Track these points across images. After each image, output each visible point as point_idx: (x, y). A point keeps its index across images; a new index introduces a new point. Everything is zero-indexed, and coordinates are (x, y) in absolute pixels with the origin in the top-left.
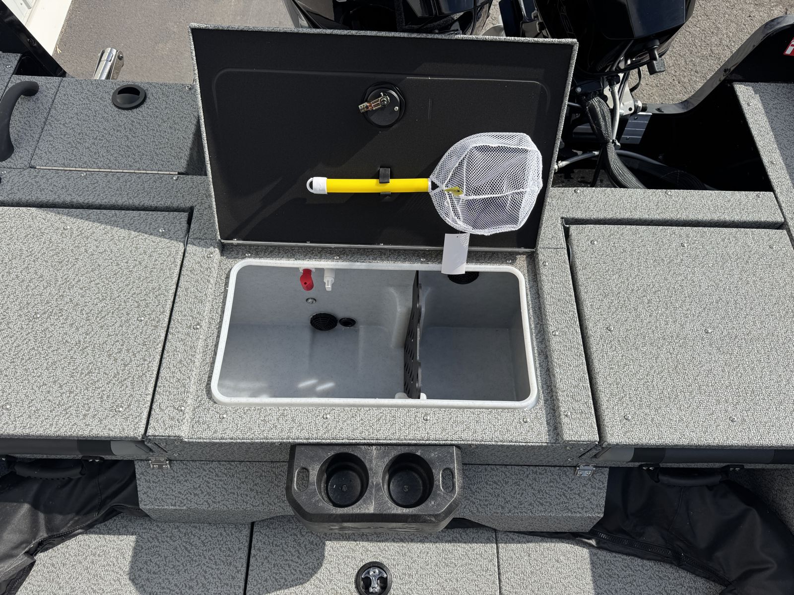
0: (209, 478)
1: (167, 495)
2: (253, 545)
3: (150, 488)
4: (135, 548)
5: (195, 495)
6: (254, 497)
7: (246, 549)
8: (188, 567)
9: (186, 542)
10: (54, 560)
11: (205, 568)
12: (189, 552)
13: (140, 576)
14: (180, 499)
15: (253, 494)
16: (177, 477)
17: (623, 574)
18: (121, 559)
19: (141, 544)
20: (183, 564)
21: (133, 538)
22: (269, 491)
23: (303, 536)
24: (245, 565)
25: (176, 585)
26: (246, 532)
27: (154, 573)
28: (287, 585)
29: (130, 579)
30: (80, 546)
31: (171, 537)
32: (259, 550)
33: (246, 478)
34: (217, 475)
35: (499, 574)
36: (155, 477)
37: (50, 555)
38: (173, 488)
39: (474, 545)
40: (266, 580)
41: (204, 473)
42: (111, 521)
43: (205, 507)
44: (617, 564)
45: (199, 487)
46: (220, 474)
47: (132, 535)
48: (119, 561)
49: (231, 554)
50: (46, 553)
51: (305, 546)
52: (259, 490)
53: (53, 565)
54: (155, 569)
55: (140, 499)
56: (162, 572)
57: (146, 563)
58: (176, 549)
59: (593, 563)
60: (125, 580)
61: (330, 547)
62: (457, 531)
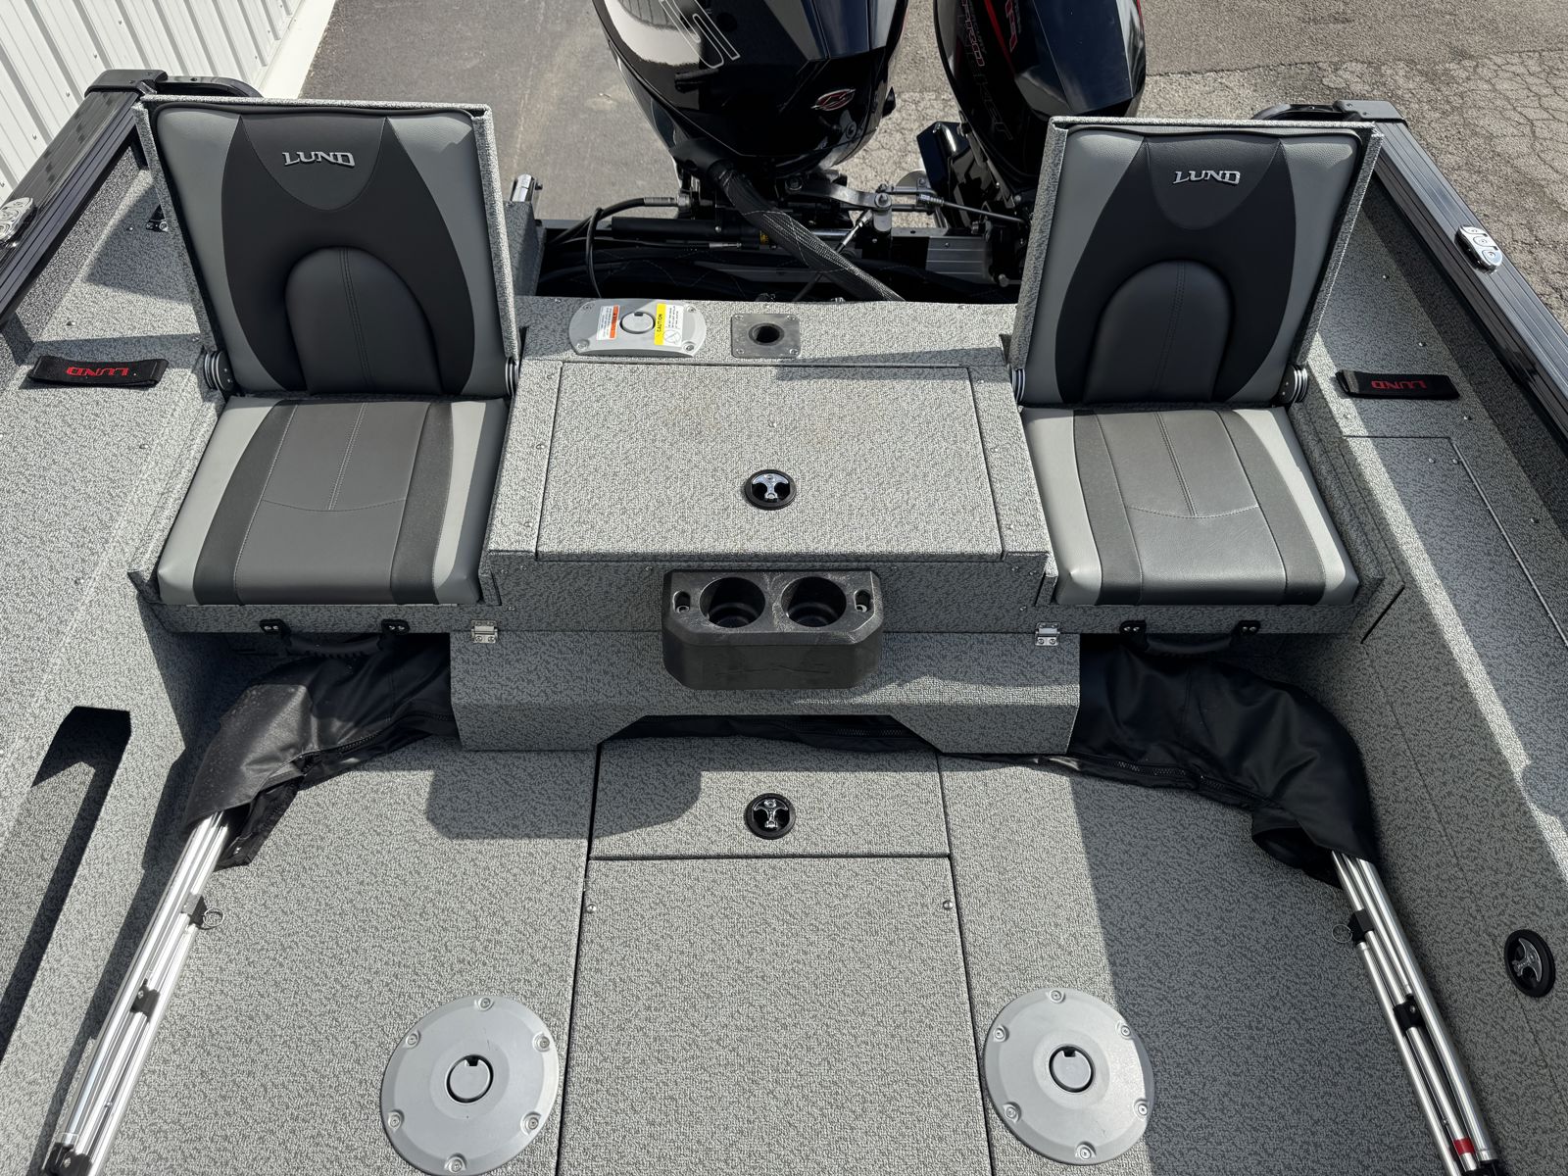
0: (549, 656)
1: (491, 683)
2: (600, 778)
3: (468, 672)
4: (433, 784)
5: (529, 681)
6: (609, 683)
7: (591, 782)
8: (511, 802)
9: (507, 775)
10: (320, 800)
11: (534, 804)
12: (511, 786)
13: (442, 815)
14: (508, 688)
15: (608, 678)
16: (507, 655)
17: (1119, 806)
18: (414, 796)
19: (442, 778)
20: (502, 800)
21: (431, 773)
22: (628, 673)
23: (669, 766)
24: (590, 800)
25: (494, 824)
26: (590, 762)
27: (462, 811)
28: (650, 822)
29: (428, 819)
30: (356, 782)
31: (484, 770)
32: (609, 783)
33: (599, 654)
34: (560, 652)
35: (945, 807)
36: (476, 656)
37: (313, 793)
38: (500, 671)
39: (909, 775)
40: (621, 817)
41: (543, 649)
42: (398, 753)
43: (541, 700)
44: (1111, 794)
45: (535, 669)
46: (564, 649)
47: (429, 768)
48: (412, 798)
49: (570, 787)
50: (308, 791)
51: (673, 777)
52: (615, 671)
53: (318, 805)
54: (465, 806)
55: (452, 690)
56: (475, 810)
57: (450, 799)
58: (492, 782)
59: (1075, 793)
60: (421, 820)
61: (707, 778)
62: (884, 759)
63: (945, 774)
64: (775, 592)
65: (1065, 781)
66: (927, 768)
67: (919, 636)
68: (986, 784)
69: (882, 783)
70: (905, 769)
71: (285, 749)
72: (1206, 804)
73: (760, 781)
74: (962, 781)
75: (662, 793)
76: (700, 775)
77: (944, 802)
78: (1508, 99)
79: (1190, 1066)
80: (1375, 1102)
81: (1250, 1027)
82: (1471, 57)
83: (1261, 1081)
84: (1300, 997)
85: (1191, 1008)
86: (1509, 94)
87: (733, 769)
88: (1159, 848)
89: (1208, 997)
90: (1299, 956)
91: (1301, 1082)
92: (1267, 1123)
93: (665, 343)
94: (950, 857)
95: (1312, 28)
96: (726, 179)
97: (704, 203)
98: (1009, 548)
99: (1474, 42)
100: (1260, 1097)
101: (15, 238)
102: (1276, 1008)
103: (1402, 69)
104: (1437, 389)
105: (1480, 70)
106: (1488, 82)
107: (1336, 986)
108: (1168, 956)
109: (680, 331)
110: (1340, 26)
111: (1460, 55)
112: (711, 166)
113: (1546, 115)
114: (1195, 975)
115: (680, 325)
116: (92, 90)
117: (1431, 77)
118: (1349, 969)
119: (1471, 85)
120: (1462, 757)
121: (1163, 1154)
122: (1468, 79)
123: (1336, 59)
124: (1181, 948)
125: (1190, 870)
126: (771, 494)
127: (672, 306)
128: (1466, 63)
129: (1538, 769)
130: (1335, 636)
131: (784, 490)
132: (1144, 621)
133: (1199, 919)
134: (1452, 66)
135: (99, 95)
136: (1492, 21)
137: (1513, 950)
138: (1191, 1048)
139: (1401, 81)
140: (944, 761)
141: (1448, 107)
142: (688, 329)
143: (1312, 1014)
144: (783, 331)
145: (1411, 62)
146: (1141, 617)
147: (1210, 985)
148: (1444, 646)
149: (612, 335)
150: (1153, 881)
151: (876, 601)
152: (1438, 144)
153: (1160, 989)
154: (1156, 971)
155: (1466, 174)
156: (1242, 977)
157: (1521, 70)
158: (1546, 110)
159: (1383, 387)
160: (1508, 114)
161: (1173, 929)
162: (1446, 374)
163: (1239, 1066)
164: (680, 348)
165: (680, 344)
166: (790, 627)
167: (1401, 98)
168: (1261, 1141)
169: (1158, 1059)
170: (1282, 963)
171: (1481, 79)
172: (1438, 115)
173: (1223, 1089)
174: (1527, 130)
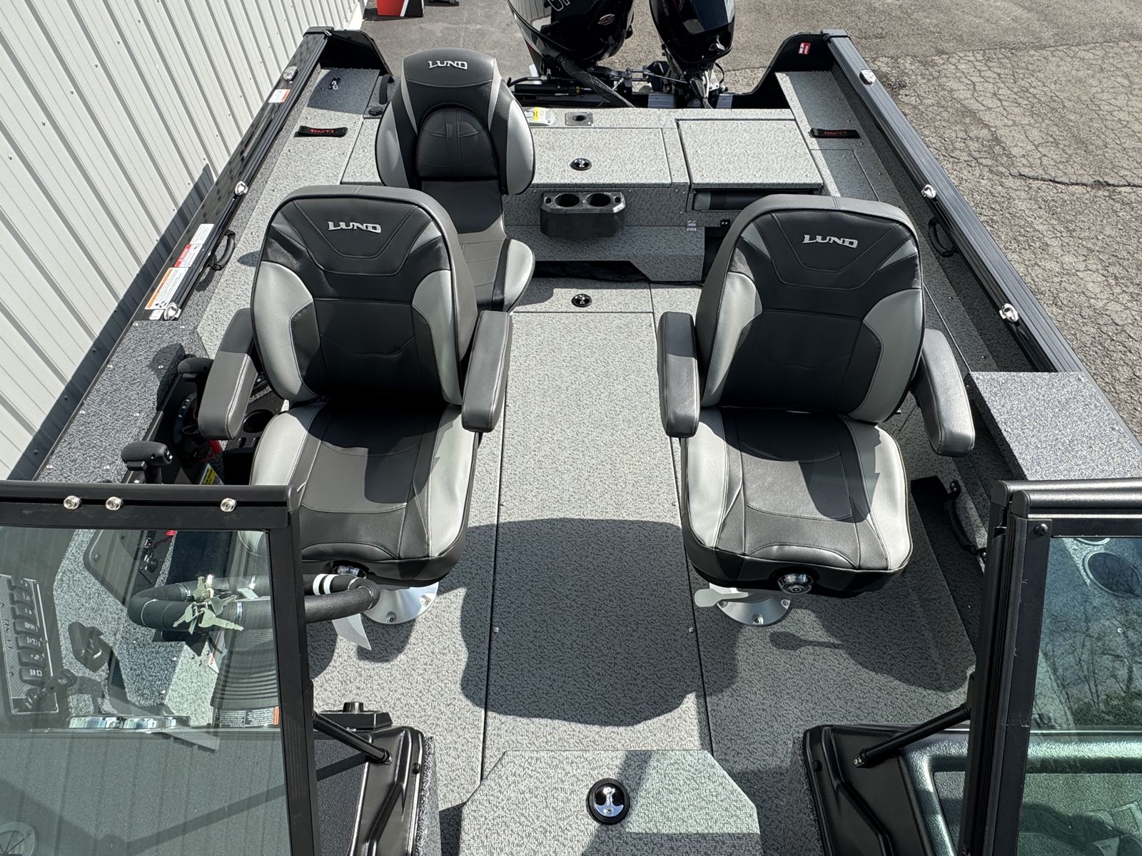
23: (541, 286)
51: (543, 289)
62: (627, 284)
63: (652, 290)
64: (584, 197)
65: (699, 290)
66: (646, 288)
67: (641, 227)
68: (669, 292)
69: (627, 292)
70: (637, 288)
73: (578, 291)
74: (658, 290)
75: (540, 295)
76: (554, 289)
78: (963, 73)
82: (947, 54)
86: (965, 71)
87: (567, 288)
93: (540, 120)
94: (653, 313)
95: (864, 41)
96: (564, 63)
98: (674, 181)
99: (949, 46)
101: (292, 80)
103: (909, 60)
104: (852, 135)
105: (950, 60)
106: (954, 65)
109: (545, 117)
110: (878, 40)
111: (941, 52)
112: (557, 57)
113: (982, 80)
115: (545, 115)
116: (307, 33)
117: (924, 64)
119: (945, 67)
122: (944, 64)
123: (874, 56)
126: (582, 166)
127: (542, 109)
128: (944, 56)
131: (587, 165)
132: (730, 221)
134: (936, 58)
135: (311, 37)
136: (961, 36)
139: (908, 66)
140: (652, 285)
141: (931, 77)
142: (548, 117)
144: (586, 117)
145: (914, 56)
146: (727, 218)
151: (623, 199)
152: (923, 94)
155: (936, 108)
157: (973, 59)
158: (983, 77)
159: (829, 134)
160: (962, 80)
162: (857, 130)
164: (545, 123)
165: (546, 121)
166: (589, 207)
167: (907, 74)
171: (951, 63)
172: (925, 81)
174: (971, 87)
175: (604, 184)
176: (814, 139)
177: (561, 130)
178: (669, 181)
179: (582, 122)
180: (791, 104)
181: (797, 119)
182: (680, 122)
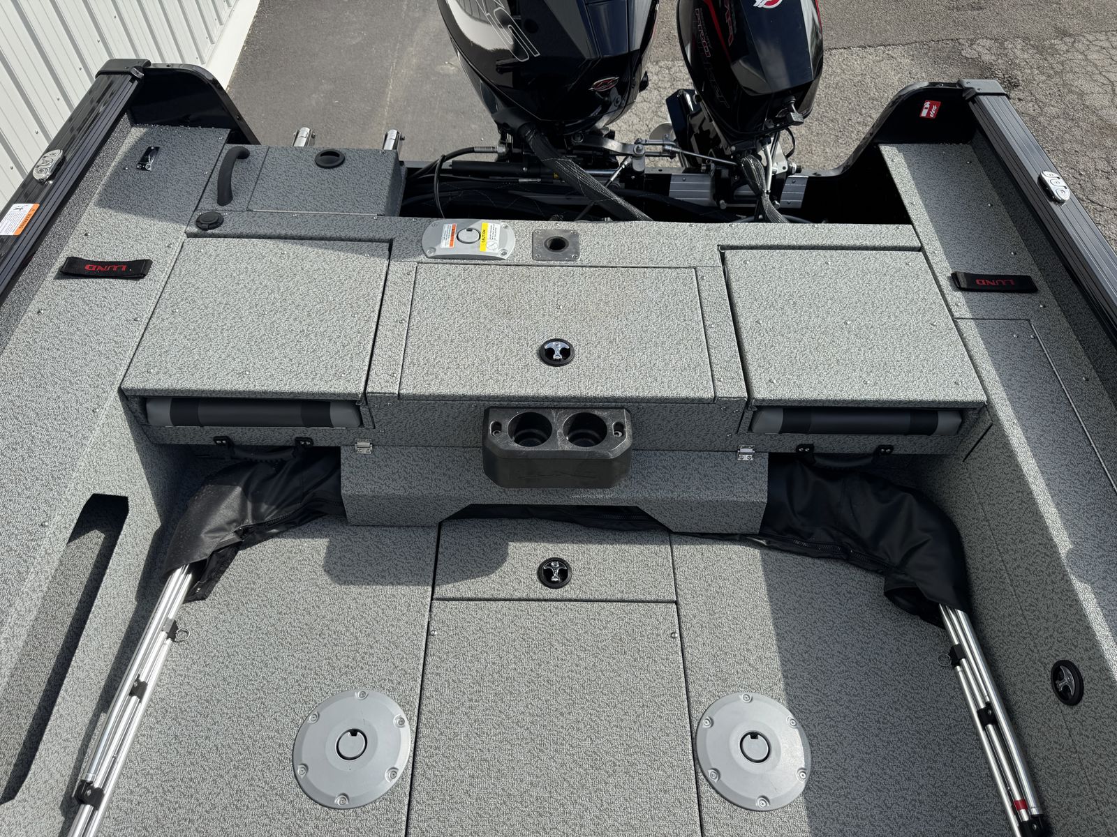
0: (407, 463)
1: (368, 480)
2: (440, 545)
3: (352, 473)
4: (328, 547)
5: (393, 480)
6: (447, 481)
7: (434, 547)
8: (380, 561)
9: (378, 542)
10: (253, 557)
11: (396, 562)
12: (380, 549)
13: (334, 568)
14: (379, 484)
15: (446, 478)
16: (378, 462)
17: (794, 570)
18: (316, 556)
19: (335, 544)
20: (375, 559)
21: (327, 540)
22: (460, 475)
23: (487, 538)
24: (433, 560)
25: (369, 575)
26: (434, 534)
27: (348, 566)
28: (473, 576)
29: (325, 571)
30: (277, 545)
31: (363, 538)
32: (446, 548)
33: (440, 463)
34: (414, 460)
35: (674, 569)
36: (358, 462)
37: (248, 553)
38: (373, 473)
39: (650, 547)
40: (454, 572)
41: (403, 458)
42: (305, 526)
43: (401, 492)
44: (789, 562)
45: (398, 472)
46: (417, 458)
47: (326, 537)
48: (314, 557)
49: (420, 551)
50: (245, 551)
51: (490, 546)
52: (452, 474)
53: (252, 560)
54: (349, 563)
55: (342, 485)
56: (356, 566)
57: (340, 558)
58: (368, 547)
59: (764, 560)
60: (320, 571)
61: (513, 547)
62: (633, 535)
63: (674, 546)
64: (559, 423)
65: (756, 553)
66: (663, 542)
67: (658, 453)
68: (702, 554)
69: (631, 551)
70: (648, 542)
71: (230, 523)
72: (853, 570)
73: (548, 549)
74: (685, 551)
75: (482, 556)
76: (507, 544)
77: (673, 565)
78: (1096, 66)
79: (837, 747)
80: (963, 774)
81: (878, 722)
82: (1070, 35)
83: (884, 758)
84: (914, 703)
85: (838, 708)
86: (1097, 62)
87: (530, 540)
88: (820, 600)
89: (850, 701)
90: (914, 675)
91: (912, 759)
92: (888, 786)
93: (487, 250)
94: (676, 603)
95: (955, 14)
96: (530, 137)
97: (516, 151)
98: (719, 394)
99: (1072, 24)
100: (883, 769)
101: (51, 178)
102: (896, 710)
103: (1019, 44)
104: (1022, 285)
105: (1076, 45)
106: (1082, 53)
107: (939, 695)
108: (824, 672)
109: (498, 242)
110: (975, 13)
111: (1062, 33)
112: (520, 127)
114: (842, 686)
115: (498, 237)
116: (100, 73)
117: (1040, 50)
118: (949, 684)
119: (1070, 56)
120: (1027, 542)
121: (816, 805)
122: (1068, 51)
123: (972, 37)
124: (833, 668)
125: (841, 615)
126: (557, 356)
127: (492, 224)
128: (1067, 39)
129: (1078, 551)
130: (946, 456)
131: (566, 353)
132: (812, 445)
133: (846, 648)
134: (1056, 42)
135: (105, 77)
136: (1087, 8)
137: (1056, 674)
138: (837, 735)
139: (1018, 53)
140: (674, 537)
141: (1052, 72)
142: (503, 241)
143: (921, 714)
144: (568, 242)
145: (1026, 39)
146: (810, 442)
147: (852, 693)
148: (1017, 466)
149: (451, 245)
150: (815, 622)
151: (628, 429)
152: (1043, 99)
153: (818, 695)
154: (815, 682)
155: (1063, 121)
156: (874, 688)
157: (1106, 44)
159: (984, 283)
160: (1096, 77)
161: (828, 654)
162: (1029, 274)
163: (869, 748)
164: (497, 254)
165: (497, 251)
166: (569, 447)
167: (1019, 65)
168: (883, 798)
169: (814, 742)
170: (902, 679)
171: (1077, 51)
172: (1044, 78)
173: (858, 763)
174: (1109, 89)
175: (595, 398)
176: (959, 294)
177: (524, 269)
178: (709, 394)
179: (560, 253)
180: (912, 212)
181: (926, 247)
182: (728, 253)
